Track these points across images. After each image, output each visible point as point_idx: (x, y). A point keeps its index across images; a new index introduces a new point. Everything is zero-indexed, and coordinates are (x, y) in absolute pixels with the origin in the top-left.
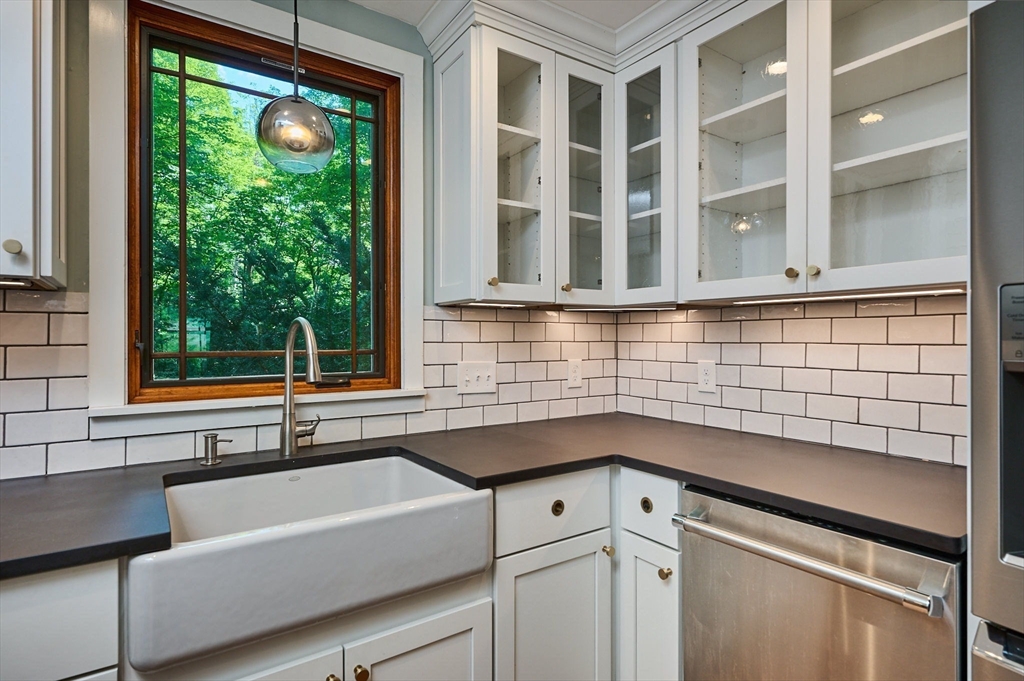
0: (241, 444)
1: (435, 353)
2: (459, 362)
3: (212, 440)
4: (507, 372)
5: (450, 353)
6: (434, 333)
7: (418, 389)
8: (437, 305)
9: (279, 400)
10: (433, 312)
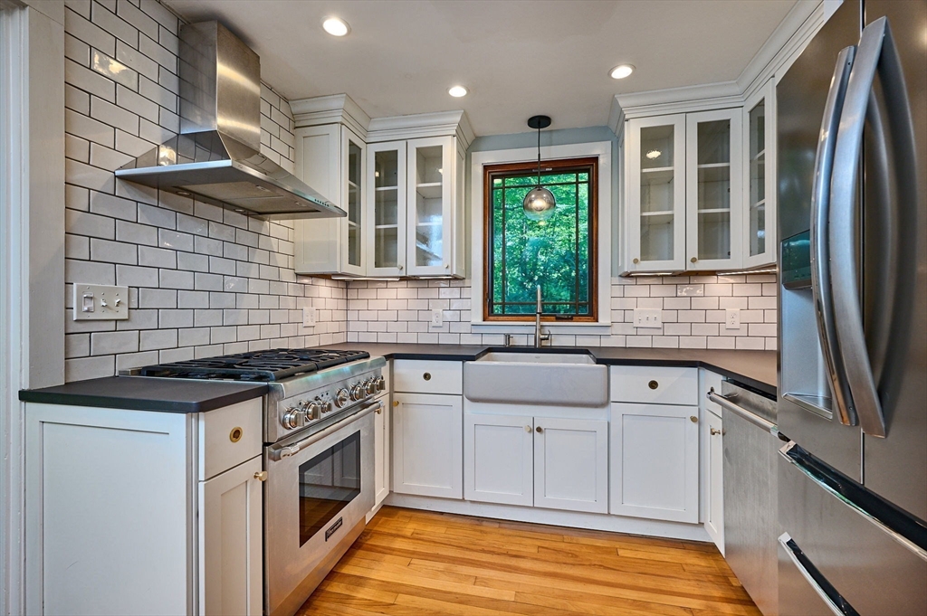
0: (520, 341)
1: (618, 304)
2: (635, 309)
3: (508, 337)
4: (672, 316)
5: (629, 303)
6: (618, 291)
7: (608, 322)
8: (620, 276)
9: (534, 323)
10: (616, 280)
